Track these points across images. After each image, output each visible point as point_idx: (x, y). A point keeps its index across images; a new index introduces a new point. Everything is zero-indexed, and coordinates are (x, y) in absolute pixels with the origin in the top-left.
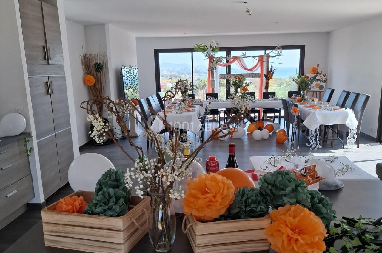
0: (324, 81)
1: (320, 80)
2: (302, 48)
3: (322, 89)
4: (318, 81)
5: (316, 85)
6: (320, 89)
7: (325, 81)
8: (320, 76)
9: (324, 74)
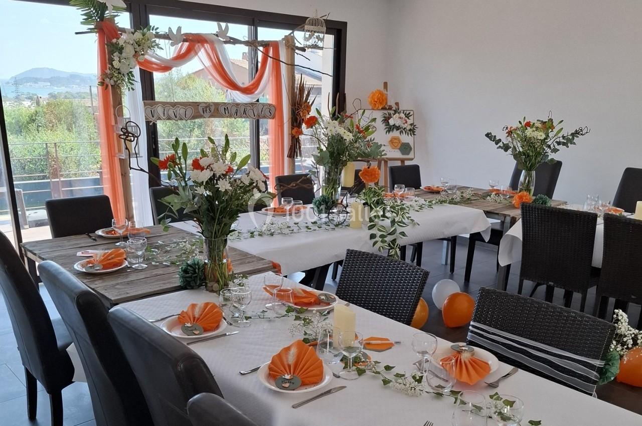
0: (410, 130)
1: (398, 128)
2: (338, 30)
3: (408, 154)
4: (395, 130)
5: (391, 141)
6: (403, 154)
7: (412, 131)
8: (400, 118)
9: (408, 112)
